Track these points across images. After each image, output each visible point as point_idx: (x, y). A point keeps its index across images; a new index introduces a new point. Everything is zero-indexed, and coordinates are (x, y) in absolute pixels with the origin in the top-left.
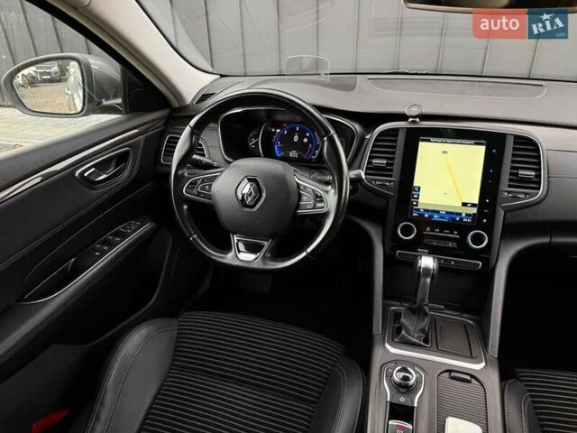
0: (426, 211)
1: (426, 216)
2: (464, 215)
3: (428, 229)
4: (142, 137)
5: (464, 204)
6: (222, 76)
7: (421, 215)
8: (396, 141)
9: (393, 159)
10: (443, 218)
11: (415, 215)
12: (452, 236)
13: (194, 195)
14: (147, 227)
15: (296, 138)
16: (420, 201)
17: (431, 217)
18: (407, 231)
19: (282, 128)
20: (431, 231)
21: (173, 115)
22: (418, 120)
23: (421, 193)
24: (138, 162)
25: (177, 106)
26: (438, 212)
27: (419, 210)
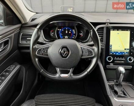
0: (114, 52)
1: (114, 54)
2: (125, 52)
3: (116, 58)
4: (13, 34)
5: (125, 49)
6: (37, 13)
7: (113, 54)
8: (103, 31)
9: (103, 36)
10: (120, 54)
11: (111, 54)
12: (123, 59)
13: (41, 55)
14: (18, 67)
15: (67, 32)
16: (112, 49)
17: (116, 54)
18: (110, 59)
19: (61, 29)
20: (117, 58)
21: (23, 26)
22: (109, 24)
23: (112, 47)
24: (12, 43)
25: (24, 23)
26: (118, 52)
27: (112, 52)
